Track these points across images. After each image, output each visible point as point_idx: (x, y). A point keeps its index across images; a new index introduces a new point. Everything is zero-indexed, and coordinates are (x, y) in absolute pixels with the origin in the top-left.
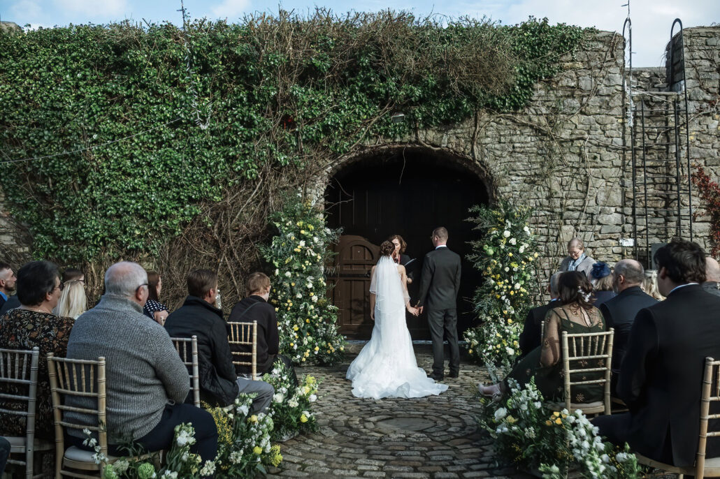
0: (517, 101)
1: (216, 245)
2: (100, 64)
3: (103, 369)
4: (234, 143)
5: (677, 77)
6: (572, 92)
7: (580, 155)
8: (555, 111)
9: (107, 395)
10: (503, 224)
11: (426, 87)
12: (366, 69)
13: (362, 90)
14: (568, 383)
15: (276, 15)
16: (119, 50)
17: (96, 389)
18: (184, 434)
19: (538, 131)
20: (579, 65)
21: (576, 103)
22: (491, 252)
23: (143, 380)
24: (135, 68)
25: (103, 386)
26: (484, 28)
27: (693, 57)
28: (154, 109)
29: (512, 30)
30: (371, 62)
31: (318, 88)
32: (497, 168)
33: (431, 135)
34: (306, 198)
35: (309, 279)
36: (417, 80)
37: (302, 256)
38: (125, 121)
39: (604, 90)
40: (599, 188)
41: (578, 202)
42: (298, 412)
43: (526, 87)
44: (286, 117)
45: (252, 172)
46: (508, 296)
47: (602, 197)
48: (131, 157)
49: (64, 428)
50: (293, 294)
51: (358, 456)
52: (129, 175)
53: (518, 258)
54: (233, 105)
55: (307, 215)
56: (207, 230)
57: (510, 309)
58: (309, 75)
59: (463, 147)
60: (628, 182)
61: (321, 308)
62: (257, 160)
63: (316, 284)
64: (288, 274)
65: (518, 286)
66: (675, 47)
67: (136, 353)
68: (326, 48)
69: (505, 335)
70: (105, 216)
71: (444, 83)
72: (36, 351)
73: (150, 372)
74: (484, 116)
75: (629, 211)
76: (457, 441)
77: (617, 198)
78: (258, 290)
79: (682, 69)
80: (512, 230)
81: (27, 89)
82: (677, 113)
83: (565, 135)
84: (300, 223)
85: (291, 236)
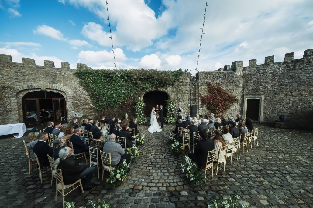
0: (173, 84)
1: (126, 105)
2: (106, 76)
3: (110, 155)
4: (129, 90)
5: (198, 79)
6: (181, 82)
7: (182, 92)
8: (179, 85)
9: (111, 159)
10: (171, 103)
11: (159, 82)
12: (150, 79)
13: (149, 82)
14: (183, 141)
15: (135, 69)
16: (109, 74)
17: (109, 157)
18: (124, 161)
19: (176, 88)
20: (183, 78)
21: (182, 84)
22: (169, 107)
23: (117, 155)
24: (112, 77)
25: (110, 157)
26: (168, 72)
27: (200, 77)
28: (115, 84)
29: (172, 72)
30: (151, 78)
31: (142, 81)
32: (170, 94)
33: (160, 89)
34: (141, 99)
35: (141, 111)
36: (157, 81)
37: (140, 108)
38: (110, 86)
39: (186, 82)
40: (185, 97)
41: (182, 99)
42: (141, 142)
43: (174, 81)
44: (137, 86)
45: (132, 95)
46: (171, 113)
47: (185, 98)
48: (112, 92)
49: (104, 163)
50: (139, 113)
51: (151, 150)
52: (111, 95)
53: (173, 108)
54: (129, 84)
55: (141, 102)
56: (125, 103)
57: (172, 116)
58: (141, 79)
59: (165, 91)
60: (190, 96)
61: (143, 115)
62: (133, 93)
63: (142, 112)
64: (138, 111)
65: (173, 112)
66: (197, 74)
67: (115, 151)
68: (143, 75)
69: (171, 120)
70: (108, 101)
71: (162, 81)
72: (98, 148)
73: (118, 153)
74: (168, 86)
75: (189, 100)
76: (166, 145)
77: (188, 98)
78: (133, 121)
79: (198, 78)
80: (172, 104)
81: (93, 80)
82: (197, 85)
83: (180, 89)
84: (140, 103)
85: (138, 105)
